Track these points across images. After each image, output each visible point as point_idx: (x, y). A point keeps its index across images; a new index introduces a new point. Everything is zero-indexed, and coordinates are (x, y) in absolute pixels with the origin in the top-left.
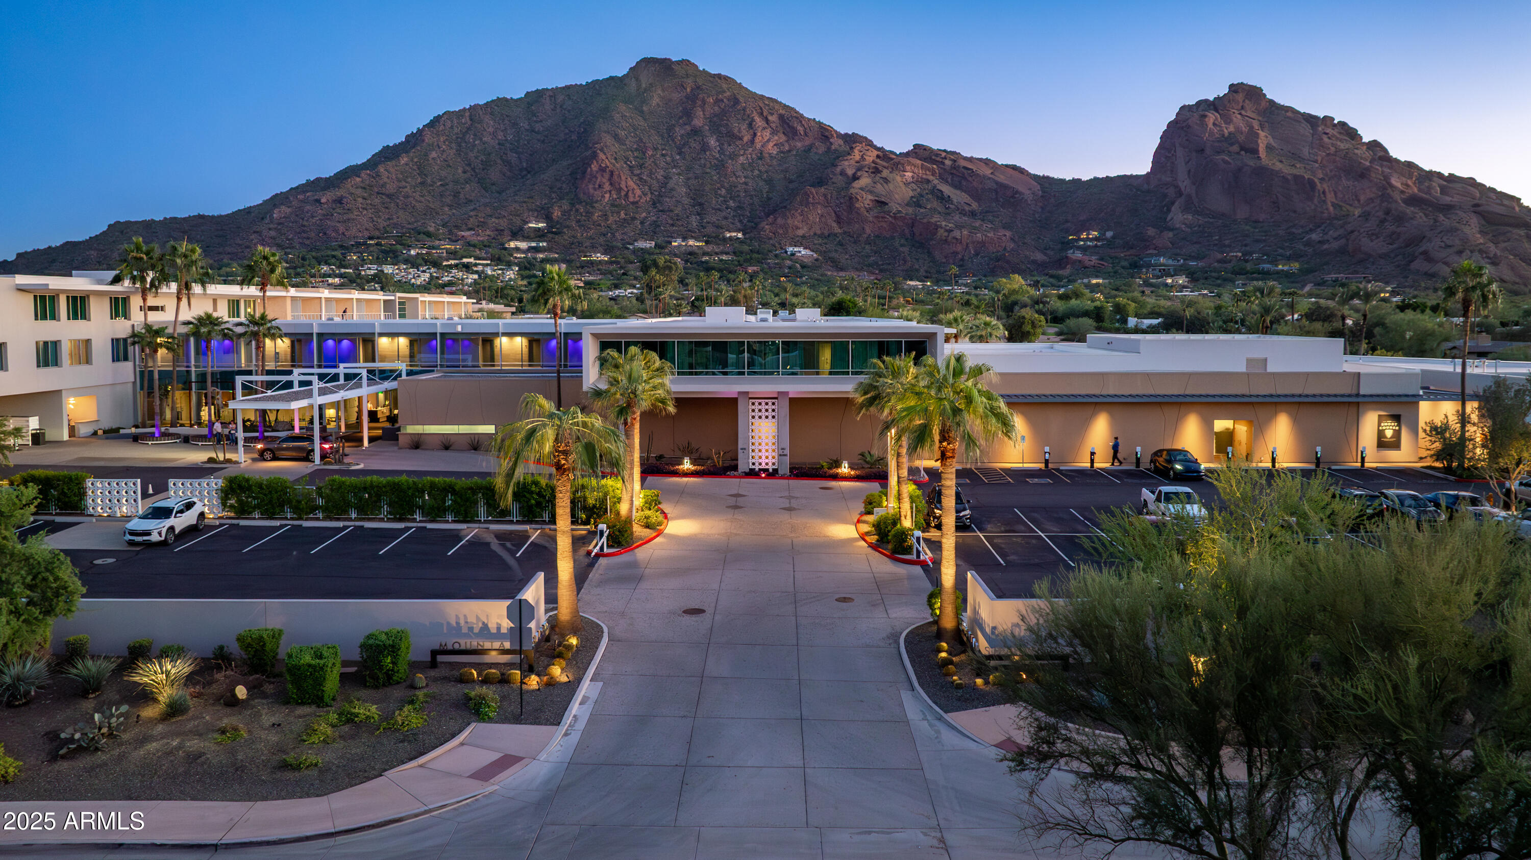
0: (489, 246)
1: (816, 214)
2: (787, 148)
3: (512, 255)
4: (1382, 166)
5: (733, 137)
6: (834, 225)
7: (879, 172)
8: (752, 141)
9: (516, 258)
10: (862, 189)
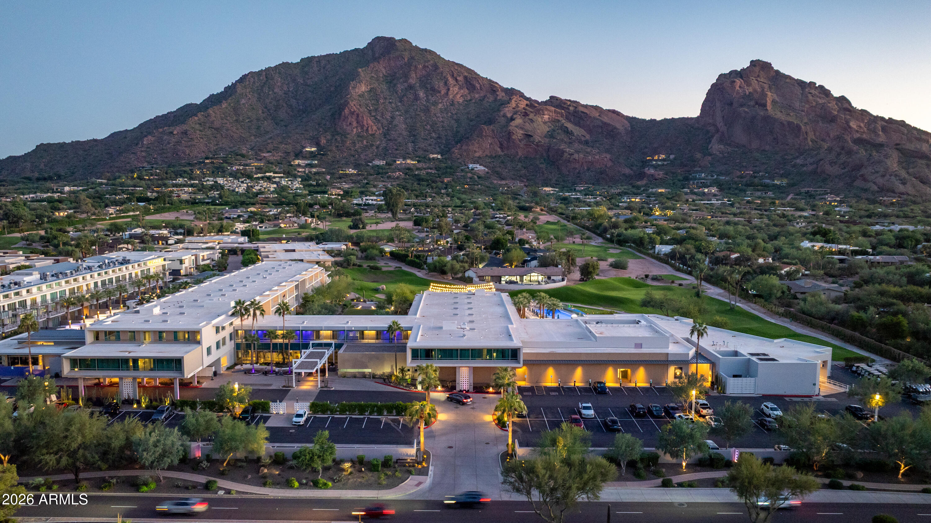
0: (281, 164)
1: (487, 143)
2: (469, 98)
3: (295, 170)
4: (845, 114)
5: (434, 91)
6: (499, 149)
7: (528, 115)
8: (447, 94)
9: (299, 172)
10: (516, 127)
